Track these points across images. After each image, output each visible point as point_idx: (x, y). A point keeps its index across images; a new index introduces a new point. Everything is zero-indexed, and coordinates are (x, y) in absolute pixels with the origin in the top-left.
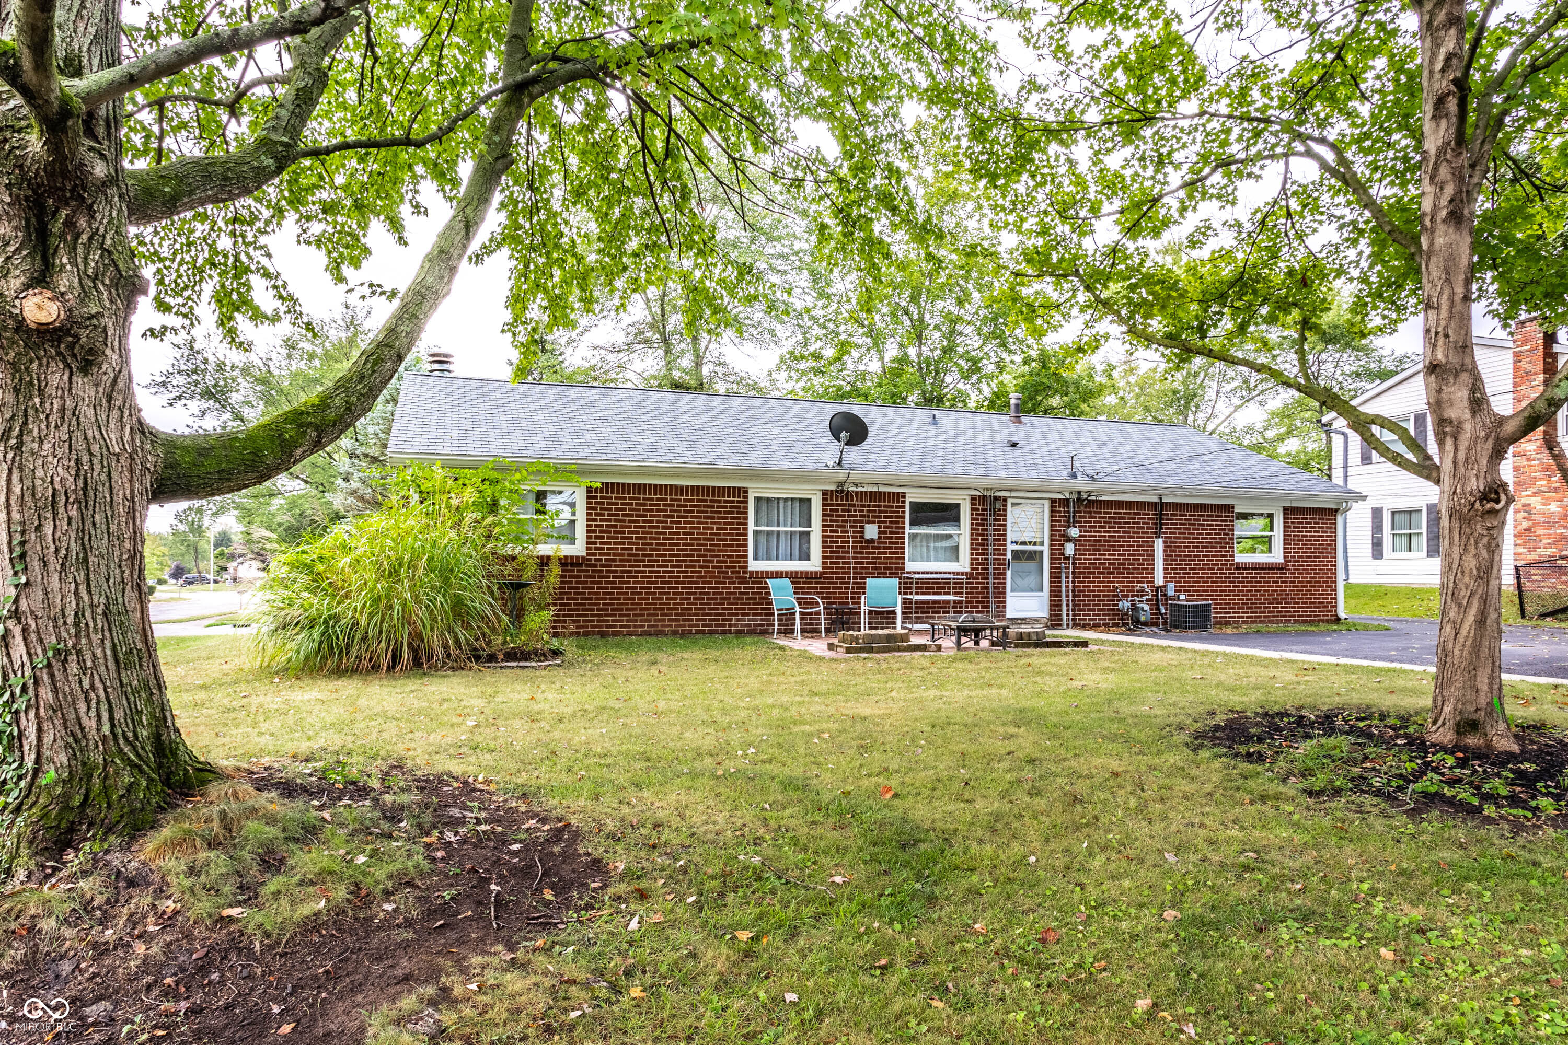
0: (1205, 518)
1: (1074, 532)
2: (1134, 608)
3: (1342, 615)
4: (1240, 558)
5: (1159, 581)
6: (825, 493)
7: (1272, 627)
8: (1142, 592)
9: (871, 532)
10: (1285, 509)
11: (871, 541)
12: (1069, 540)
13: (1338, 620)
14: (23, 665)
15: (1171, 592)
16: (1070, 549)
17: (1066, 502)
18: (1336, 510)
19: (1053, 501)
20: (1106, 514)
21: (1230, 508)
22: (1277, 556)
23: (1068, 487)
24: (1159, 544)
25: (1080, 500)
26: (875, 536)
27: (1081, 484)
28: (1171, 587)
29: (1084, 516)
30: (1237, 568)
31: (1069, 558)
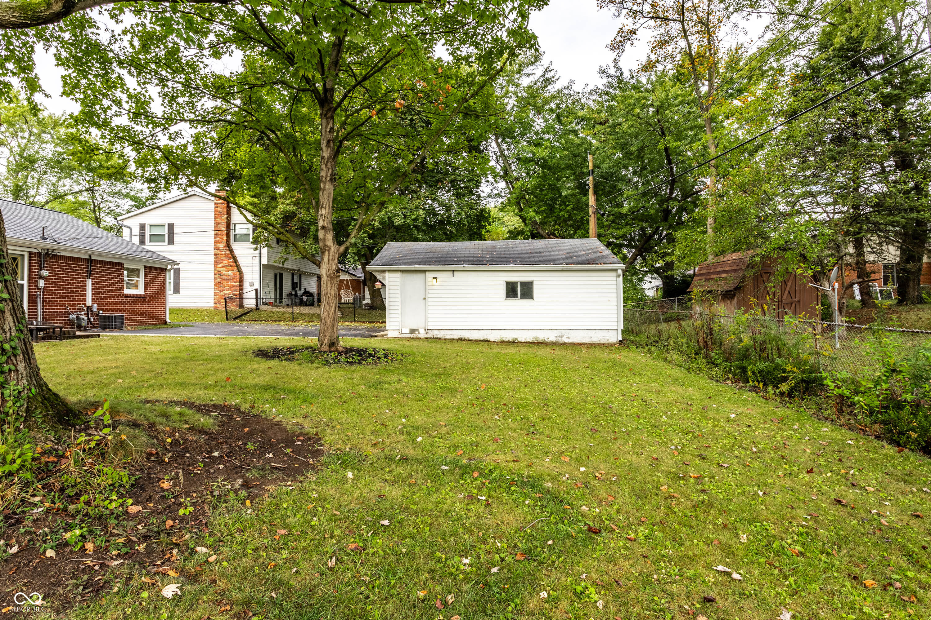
0: (111, 269)
1: (45, 273)
2: (78, 318)
3: (168, 320)
4: (127, 291)
5: (89, 302)
8: (80, 310)
12: (41, 277)
13: (166, 323)
14: (10, 329)
15: (95, 310)
16: (42, 283)
17: (39, 255)
18: (166, 269)
19: (30, 253)
21: (121, 264)
22: (140, 291)
23: (40, 245)
24: (89, 283)
25: (48, 254)
27: (49, 244)
28: (95, 307)
29: (48, 264)
30: (125, 297)
31: (41, 289)
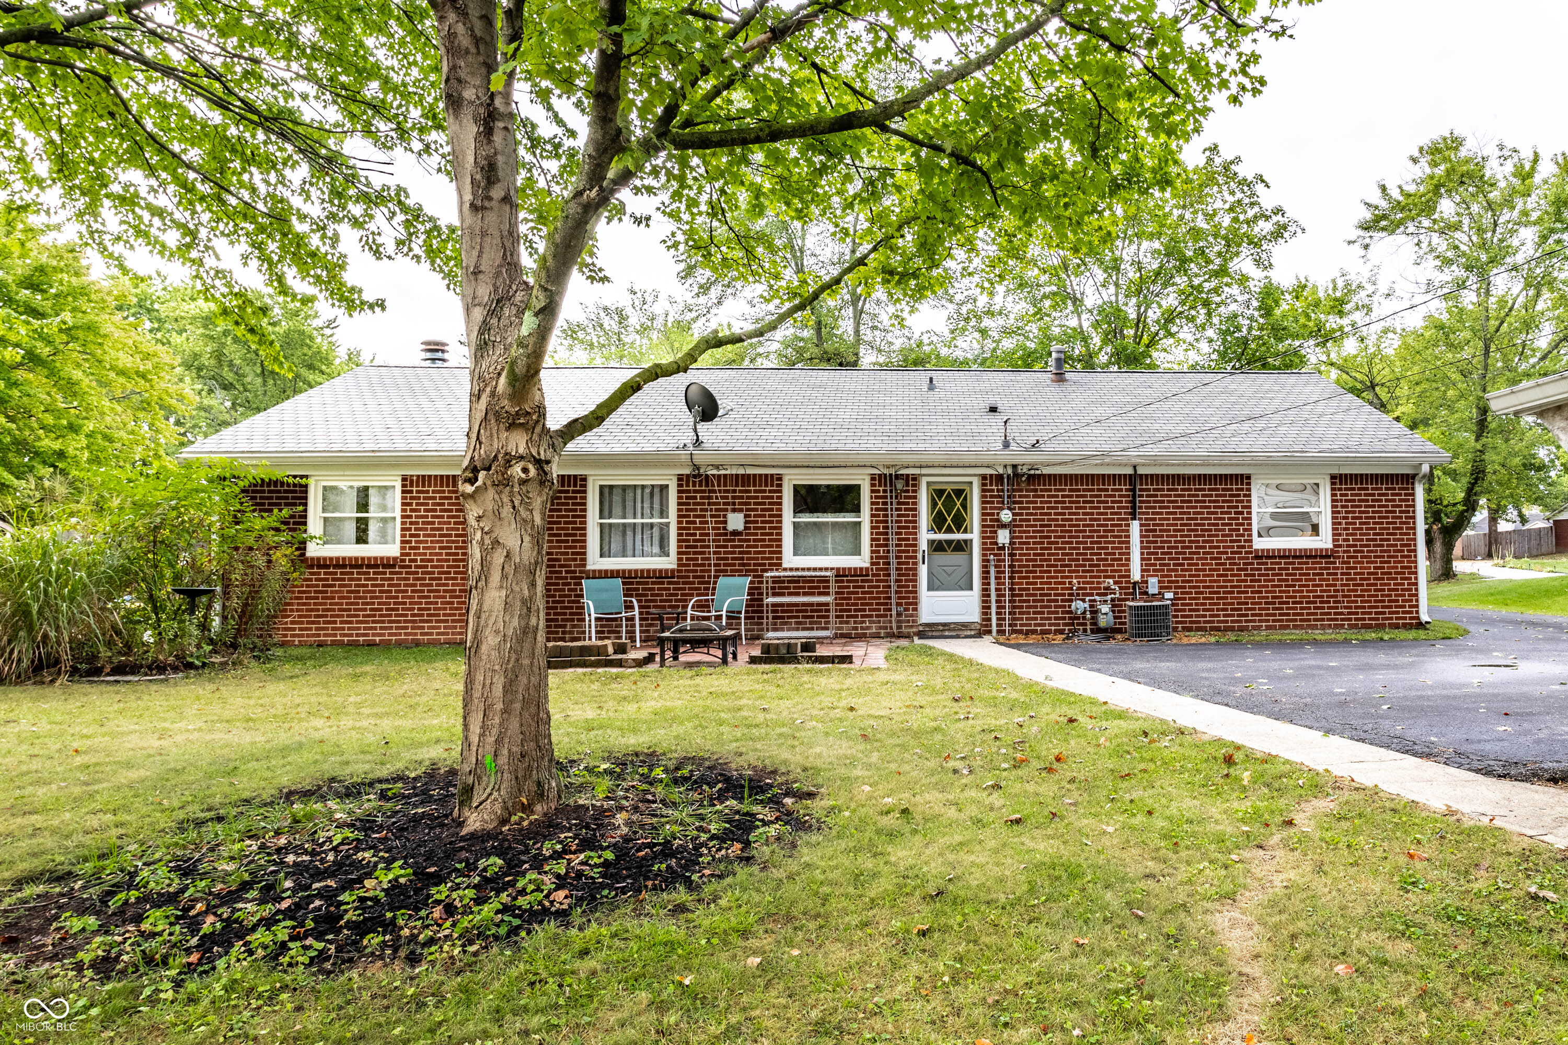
0: (1205, 492)
1: (1006, 516)
3: (1425, 617)
4: (1260, 544)
5: (1136, 574)
6: (680, 478)
7: (1318, 634)
8: (1109, 590)
9: (736, 521)
10: (1333, 477)
11: (735, 533)
12: (1002, 525)
13: (1421, 625)
15: (1153, 590)
16: (1003, 537)
17: (1000, 478)
18: (1414, 476)
19: (984, 477)
20: (1061, 492)
21: (1243, 478)
22: (1324, 541)
23: (1001, 460)
24: (1135, 528)
25: (1017, 475)
26: (740, 527)
27: (1021, 455)
28: (1153, 583)
29: (1025, 495)
30: (1257, 557)
31: (1003, 548)
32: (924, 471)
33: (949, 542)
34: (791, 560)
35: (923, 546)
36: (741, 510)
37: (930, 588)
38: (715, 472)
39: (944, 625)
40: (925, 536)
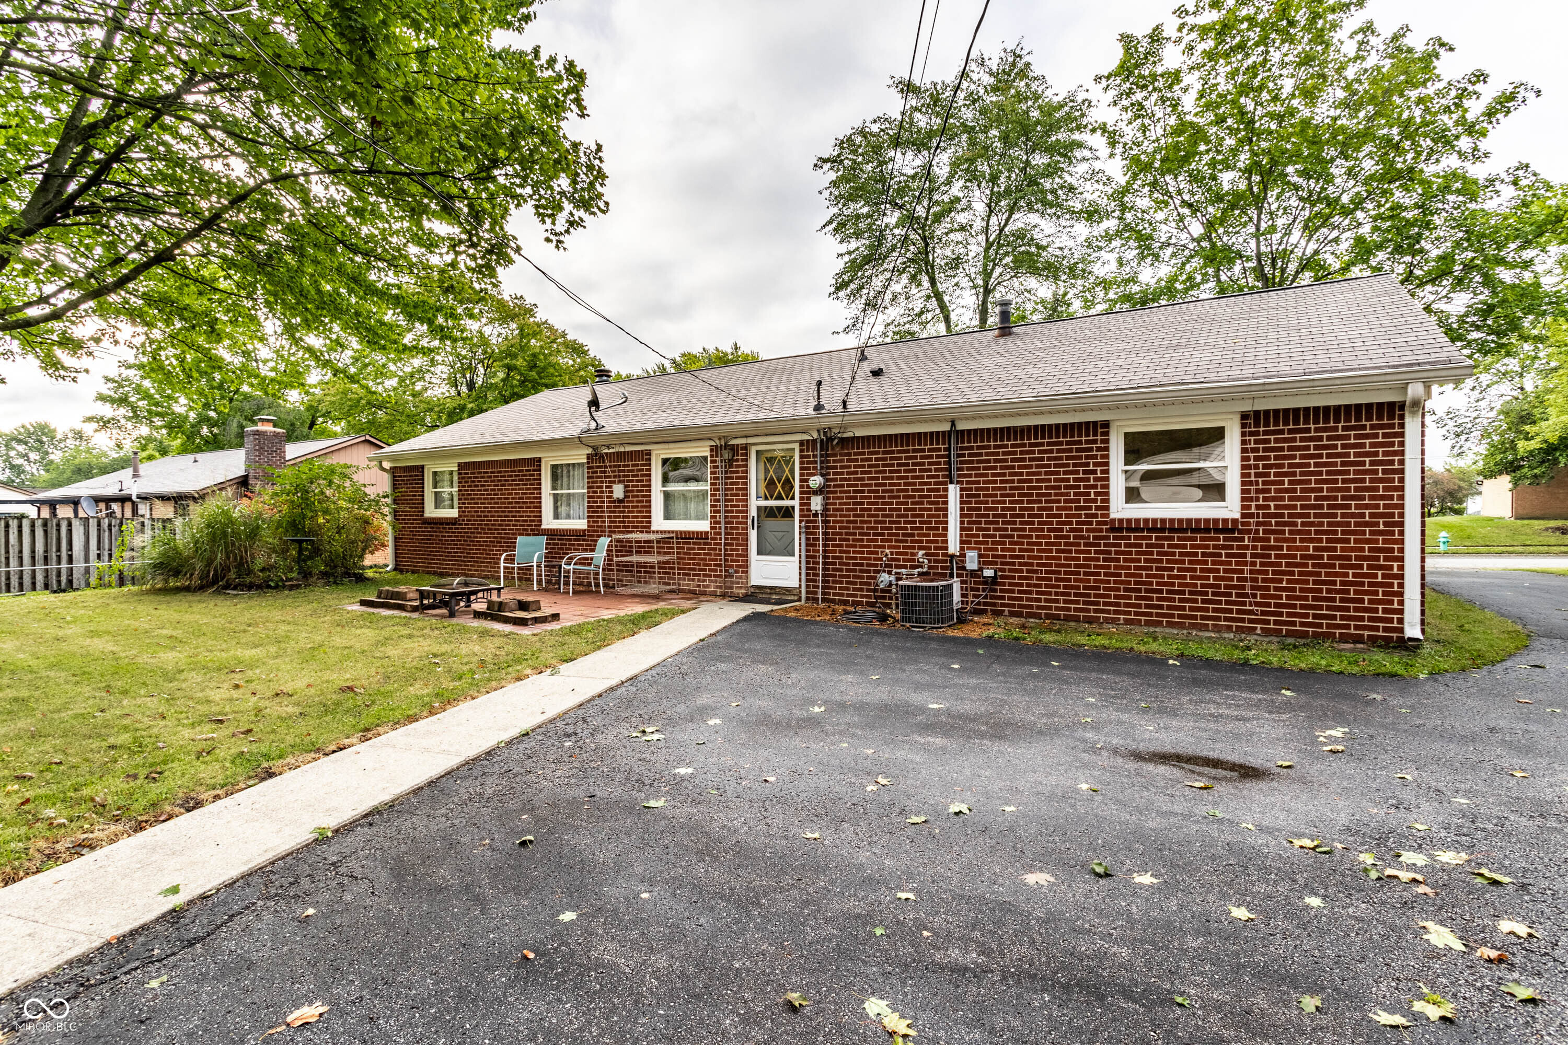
0: (1044, 447)
1: (814, 482)
3: (1413, 631)
4: (1122, 512)
5: (954, 546)
6: (588, 457)
9: (620, 491)
10: (1244, 416)
11: (620, 501)
12: (814, 492)
15: (972, 565)
16: (816, 503)
17: (814, 444)
18: (1403, 405)
19: (802, 443)
20: (874, 455)
21: (1096, 427)
22: (1231, 506)
23: (815, 424)
24: (953, 493)
25: (829, 439)
26: (622, 495)
28: (972, 555)
29: (838, 460)
30: (1113, 530)
31: (816, 515)
32: (750, 440)
33: (779, 508)
34: (659, 522)
35: (753, 512)
36: (623, 482)
37: (759, 553)
38: (606, 451)
39: (772, 588)
40: (754, 503)
